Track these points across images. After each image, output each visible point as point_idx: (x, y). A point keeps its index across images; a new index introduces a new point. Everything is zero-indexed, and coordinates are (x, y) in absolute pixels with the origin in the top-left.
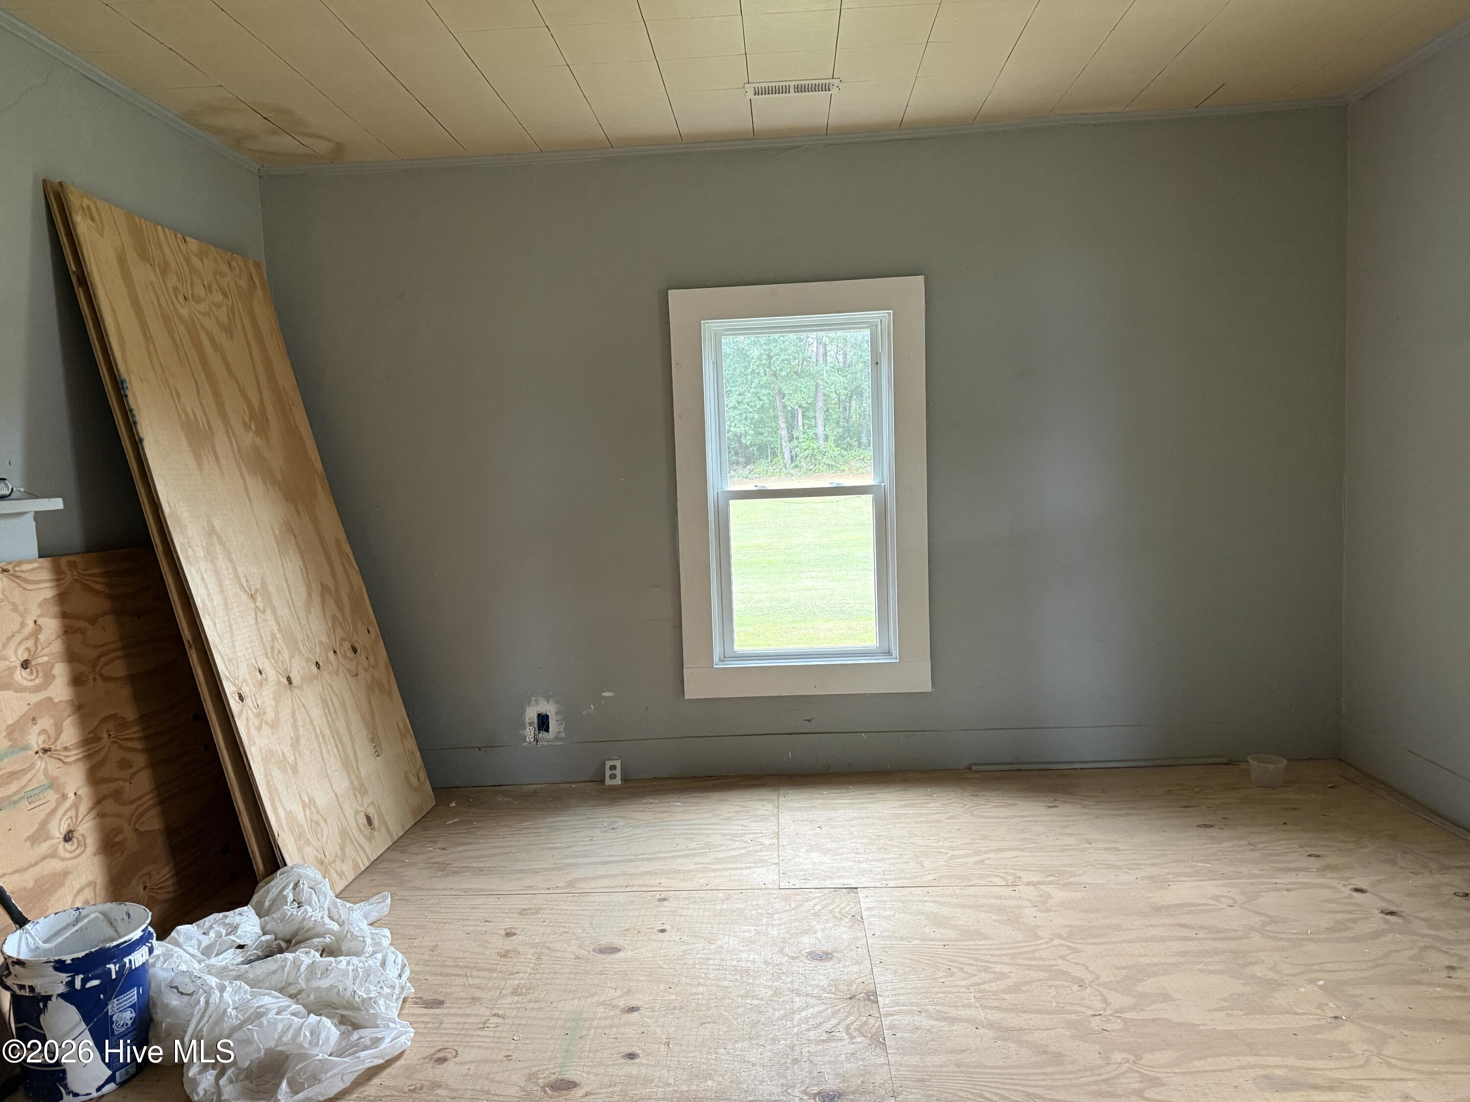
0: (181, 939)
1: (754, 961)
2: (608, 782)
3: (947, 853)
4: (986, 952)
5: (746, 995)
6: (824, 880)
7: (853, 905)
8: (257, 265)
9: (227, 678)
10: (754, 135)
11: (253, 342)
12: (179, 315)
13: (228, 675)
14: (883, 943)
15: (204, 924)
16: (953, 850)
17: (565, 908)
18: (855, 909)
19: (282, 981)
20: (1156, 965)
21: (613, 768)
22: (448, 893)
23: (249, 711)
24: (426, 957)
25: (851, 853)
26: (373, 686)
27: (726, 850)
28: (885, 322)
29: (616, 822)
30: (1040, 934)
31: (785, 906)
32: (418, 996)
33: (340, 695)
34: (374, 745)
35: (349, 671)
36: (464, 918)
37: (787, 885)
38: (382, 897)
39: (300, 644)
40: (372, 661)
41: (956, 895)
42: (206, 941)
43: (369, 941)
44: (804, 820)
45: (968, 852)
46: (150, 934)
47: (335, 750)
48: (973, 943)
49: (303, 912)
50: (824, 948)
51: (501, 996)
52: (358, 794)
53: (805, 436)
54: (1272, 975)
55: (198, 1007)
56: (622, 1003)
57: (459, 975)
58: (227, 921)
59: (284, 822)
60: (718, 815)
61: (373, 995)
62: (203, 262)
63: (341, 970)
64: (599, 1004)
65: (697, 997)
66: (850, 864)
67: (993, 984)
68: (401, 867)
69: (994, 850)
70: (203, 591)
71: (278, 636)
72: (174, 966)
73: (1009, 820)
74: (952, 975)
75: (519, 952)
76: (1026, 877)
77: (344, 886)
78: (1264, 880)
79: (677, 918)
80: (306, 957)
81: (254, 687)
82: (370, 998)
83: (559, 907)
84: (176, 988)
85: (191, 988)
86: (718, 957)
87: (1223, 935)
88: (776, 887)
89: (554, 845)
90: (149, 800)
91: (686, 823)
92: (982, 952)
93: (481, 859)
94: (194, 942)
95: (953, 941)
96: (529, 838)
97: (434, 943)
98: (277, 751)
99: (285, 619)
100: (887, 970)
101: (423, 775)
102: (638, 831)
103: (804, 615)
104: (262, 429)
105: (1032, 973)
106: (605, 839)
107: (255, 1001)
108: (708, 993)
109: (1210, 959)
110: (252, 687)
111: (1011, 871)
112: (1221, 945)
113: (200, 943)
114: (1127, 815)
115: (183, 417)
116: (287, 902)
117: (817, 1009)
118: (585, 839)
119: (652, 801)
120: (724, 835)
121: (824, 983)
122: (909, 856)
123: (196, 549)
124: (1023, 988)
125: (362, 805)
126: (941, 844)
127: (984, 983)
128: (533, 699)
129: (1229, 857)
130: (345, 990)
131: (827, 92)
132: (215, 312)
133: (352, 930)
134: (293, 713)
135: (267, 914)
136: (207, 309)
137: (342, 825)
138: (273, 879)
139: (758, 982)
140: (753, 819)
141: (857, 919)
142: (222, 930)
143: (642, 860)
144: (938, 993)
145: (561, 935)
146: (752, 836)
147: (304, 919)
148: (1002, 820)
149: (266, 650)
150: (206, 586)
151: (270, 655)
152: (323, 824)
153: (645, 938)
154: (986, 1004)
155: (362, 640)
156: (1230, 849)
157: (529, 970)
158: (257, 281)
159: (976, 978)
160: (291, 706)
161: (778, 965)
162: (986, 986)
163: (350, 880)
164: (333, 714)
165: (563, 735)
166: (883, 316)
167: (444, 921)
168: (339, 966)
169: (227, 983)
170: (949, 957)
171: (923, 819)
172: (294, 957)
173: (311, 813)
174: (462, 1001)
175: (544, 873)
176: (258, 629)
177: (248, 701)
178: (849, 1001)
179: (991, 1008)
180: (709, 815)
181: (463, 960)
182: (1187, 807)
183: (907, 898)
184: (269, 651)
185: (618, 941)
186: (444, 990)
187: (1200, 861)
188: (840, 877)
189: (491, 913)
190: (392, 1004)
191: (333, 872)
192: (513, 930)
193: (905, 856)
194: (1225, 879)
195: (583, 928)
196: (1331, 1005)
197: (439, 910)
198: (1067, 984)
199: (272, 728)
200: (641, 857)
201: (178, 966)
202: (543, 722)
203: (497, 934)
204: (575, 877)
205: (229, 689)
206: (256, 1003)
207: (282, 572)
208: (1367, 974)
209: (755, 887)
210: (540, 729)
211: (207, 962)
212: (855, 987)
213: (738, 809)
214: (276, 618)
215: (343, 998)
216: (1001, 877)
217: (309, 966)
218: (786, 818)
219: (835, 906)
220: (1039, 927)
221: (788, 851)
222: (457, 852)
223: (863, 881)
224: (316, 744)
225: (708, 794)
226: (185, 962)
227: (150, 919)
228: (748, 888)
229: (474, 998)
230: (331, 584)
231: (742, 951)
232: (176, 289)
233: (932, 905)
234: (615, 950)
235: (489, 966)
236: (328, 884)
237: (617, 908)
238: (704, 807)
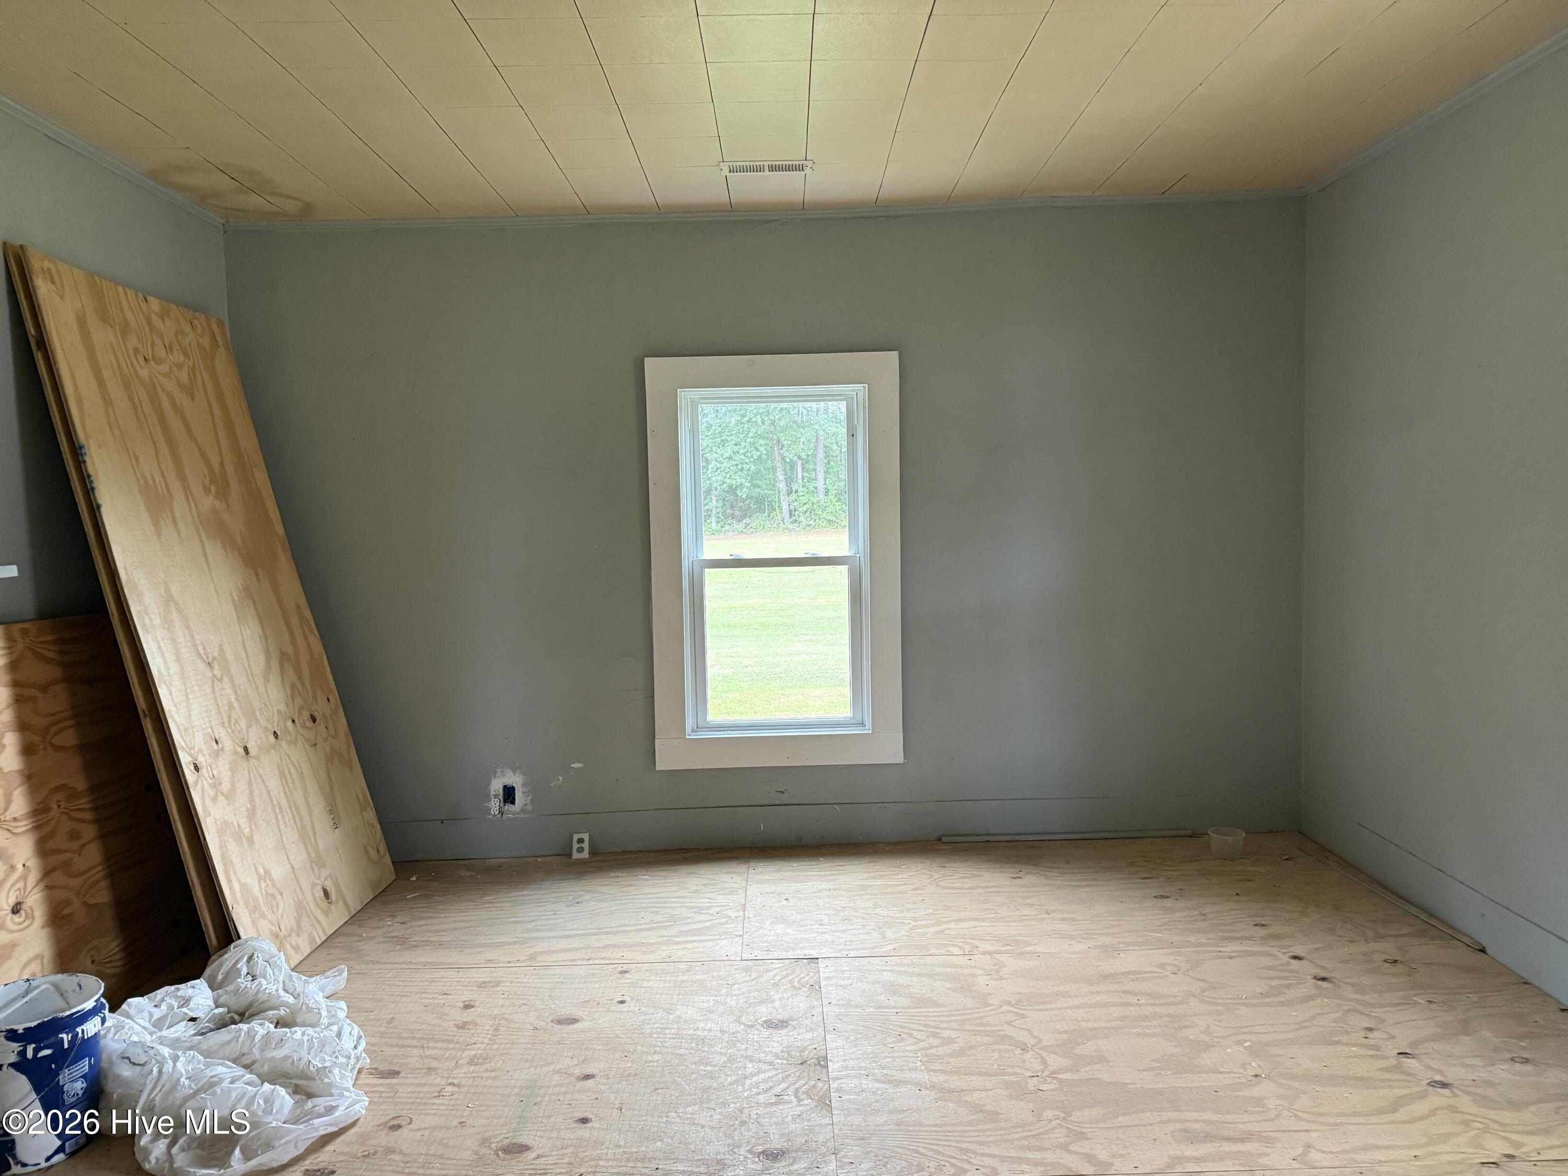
0: (132, 1012)
1: (710, 1030)
2: (576, 855)
3: (909, 924)
4: (937, 1019)
5: (701, 1062)
6: (786, 951)
7: (812, 974)
8: (220, 323)
9: (183, 748)
10: (732, 208)
11: (214, 402)
12: (138, 377)
13: (183, 744)
14: (839, 1011)
15: (156, 996)
16: (916, 921)
17: (525, 980)
18: (814, 979)
19: (235, 1052)
20: (1095, 1029)
21: (581, 841)
22: (407, 967)
23: (205, 782)
24: (382, 1029)
25: (815, 924)
26: (332, 757)
27: (691, 923)
28: (861, 394)
29: (582, 895)
30: (990, 1001)
31: (745, 977)
32: (374, 1066)
33: (298, 766)
34: (332, 816)
35: (307, 740)
36: (423, 991)
37: (750, 957)
38: (338, 971)
39: (258, 713)
40: (332, 730)
41: (913, 964)
42: (157, 1014)
43: (324, 1013)
44: (772, 893)
45: (929, 922)
46: (103, 1005)
47: (292, 821)
48: (925, 1010)
49: (258, 985)
50: (780, 1017)
51: (457, 1066)
52: (316, 868)
53: (805, 489)
54: (1204, 1037)
55: (150, 1077)
56: (578, 1071)
57: (416, 1047)
58: (179, 994)
59: (239, 895)
60: (687, 888)
61: (328, 1064)
62: (163, 320)
63: (296, 1040)
64: (555, 1072)
65: (652, 1064)
66: (814, 935)
67: (939, 1049)
68: (358, 941)
69: (955, 921)
70: (159, 660)
71: (236, 704)
72: (124, 1037)
73: (973, 891)
74: (902, 1040)
75: (477, 1024)
76: (983, 946)
77: (299, 961)
78: (1209, 949)
79: (638, 990)
80: (261, 1028)
81: (210, 756)
82: (325, 1068)
83: (520, 980)
84: (128, 1058)
85: (143, 1059)
86: (675, 1026)
87: (1163, 1001)
88: (738, 958)
89: (518, 919)
90: (99, 872)
91: (652, 896)
92: (933, 1019)
93: (441, 934)
94: (146, 1014)
95: (906, 1008)
96: (492, 913)
97: (392, 1016)
98: (232, 823)
99: (242, 687)
100: (839, 1036)
101: (383, 848)
102: (604, 905)
103: (794, 681)
104: (223, 493)
105: (978, 1038)
106: (569, 913)
107: (208, 1070)
108: (663, 1060)
109: (1148, 1023)
110: (207, 756)
111: (969, 941)
112: (1158, 1010)
113: (151, 1015)
114: (1088, 886)
115: (142, 482)
116: (241, 975)
117: (768, 1074)
118: (550, 913)
119: (620, 874)
120: (691, 908)
121: (777, 1048)
122: (872, 927)
123: (153, 616)
124: (968, 1053)
125: (319, 878)
126: (904, 914)
127: (931, 1048)
128: (499, 770)
129: (1180, 927)
130: (300, 1060)
131: (801, 172)
132: (176, 374)
133: (308, 1002)
134: (250, 784)
135: (220, 986)
136: (167, 370)
137: (298, 898)
138: (226, 953)
139: (713, 1050)
140: (721, 892)
141: (815, 988)
142: (174, 1003)
143: (607, 933)
144: (887, 1057)
145: (520, 1007)
146: (718, 909)
147: (258, 992)
148: (965, 891)
149: (222, 719)
150: (163, 657)
151: (227, 725)
152: (279, 897)
153: (604, 1009)
154: (931, 1068)
155: (321, 708)
156: (1182, 919)
157: (486, 1041)
158: (219, 338)
159: (924, 1043)
160: (247, 776)
161: (733, 1033)
162: (933, 1051)
163: (306, 954)
164: (291, 786)
165: (529, 807)
166: (858, 390)
167: (402, 994)
168: (294, 1037)
169: (180, 1053)
170: (901, 1024)
171: (890, 890)
172: (249, 1029)
173: (267, 886)
174: (418, 1071)
175: (506, 947)
176: (215, 698)
177: (204, 771)
178: (800, 1067)
179: (935, 1071)
180: (676, 888)
181: (420, 1032)
182: (1147, 878)
183: (865, 968)
184: (226, 720)
185: (577, 1013)
186: (400, 1061)
187: (1149, 931)
188: (802, 948)
189: (450, 986)
190: (347, 1074)
191: (288, 946)
192: (472, 1003)
193: (868, 927)
194: (1173, 947)
195: (542, 1000)
196: (1253, 1064)
197: (397, 983)
198: (1010, 1048)
199: (227, 798)
200: (604, 930)
201: (130, 1038)
202: (509, 794)
203: (455, 1006)
204: (537, 950)
205: (185, 759)
206: (209, 1073)
207: (240, 639)
208: (1290, 1035)
209: (717, 958)
210: (505, 801)
211: (159, 1034)
212: (806, 1053)
213: (706, 881)
214: (234, 687)
215: (298, 1068)
216: (959, 947)
217: (263, 1037)
218: (753, 890)
219: (794, 976)
220: (990, 994)
221: (753, 923)
222: (416, 926)
223: (825, 952)
224: (272, 815)
225: (677, 867)
226: (137, 1034)
227: (103, 989)
228: (710, 959)
229: (429, 1069)
230: (290, 650)
231: (700, 1021)
232: (136, 350)
233: (889, 974)
234: (574, 1021)
235: (446, 1037)
236: (283, 958)
237: (577, 980)
238: (672, 881)
